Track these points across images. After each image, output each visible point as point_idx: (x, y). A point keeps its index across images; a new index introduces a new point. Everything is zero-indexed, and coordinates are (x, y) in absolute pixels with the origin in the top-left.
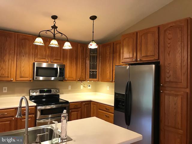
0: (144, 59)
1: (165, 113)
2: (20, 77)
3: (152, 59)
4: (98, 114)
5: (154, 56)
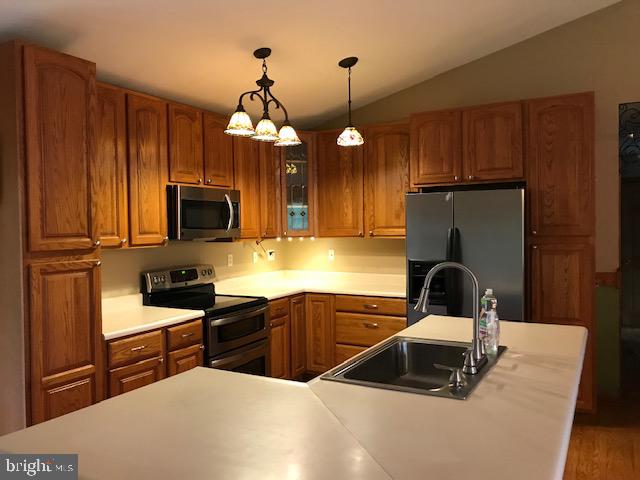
0: (484, 177)
1: (542, 293)
2: (140, 233)
3: (508, 176)
4: (335, 324)
5: (512, 169)
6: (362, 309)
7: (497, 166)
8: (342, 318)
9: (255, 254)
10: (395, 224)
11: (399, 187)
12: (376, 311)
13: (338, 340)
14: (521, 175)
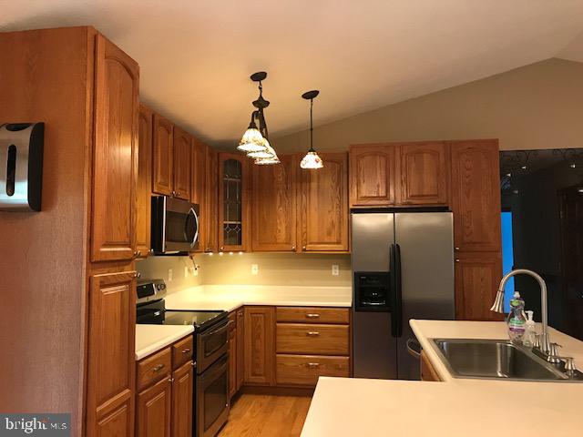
3: (434, 202)
4: (275, 335)
5: (437, 196)
6: (304, 319)
7: (425, 193)
8: (282, 328)
9: (186, 268)
10: (326, 240)
11: (330, 208)
12: (317, 320)
13: (278, 351)
14: (445, 201)
